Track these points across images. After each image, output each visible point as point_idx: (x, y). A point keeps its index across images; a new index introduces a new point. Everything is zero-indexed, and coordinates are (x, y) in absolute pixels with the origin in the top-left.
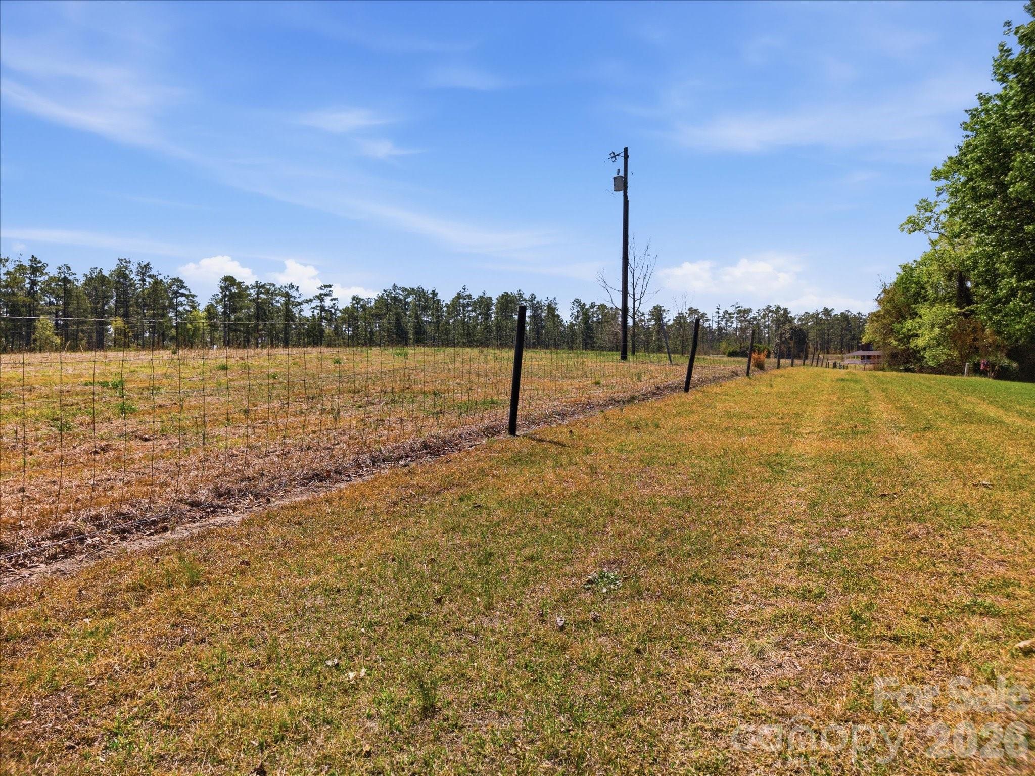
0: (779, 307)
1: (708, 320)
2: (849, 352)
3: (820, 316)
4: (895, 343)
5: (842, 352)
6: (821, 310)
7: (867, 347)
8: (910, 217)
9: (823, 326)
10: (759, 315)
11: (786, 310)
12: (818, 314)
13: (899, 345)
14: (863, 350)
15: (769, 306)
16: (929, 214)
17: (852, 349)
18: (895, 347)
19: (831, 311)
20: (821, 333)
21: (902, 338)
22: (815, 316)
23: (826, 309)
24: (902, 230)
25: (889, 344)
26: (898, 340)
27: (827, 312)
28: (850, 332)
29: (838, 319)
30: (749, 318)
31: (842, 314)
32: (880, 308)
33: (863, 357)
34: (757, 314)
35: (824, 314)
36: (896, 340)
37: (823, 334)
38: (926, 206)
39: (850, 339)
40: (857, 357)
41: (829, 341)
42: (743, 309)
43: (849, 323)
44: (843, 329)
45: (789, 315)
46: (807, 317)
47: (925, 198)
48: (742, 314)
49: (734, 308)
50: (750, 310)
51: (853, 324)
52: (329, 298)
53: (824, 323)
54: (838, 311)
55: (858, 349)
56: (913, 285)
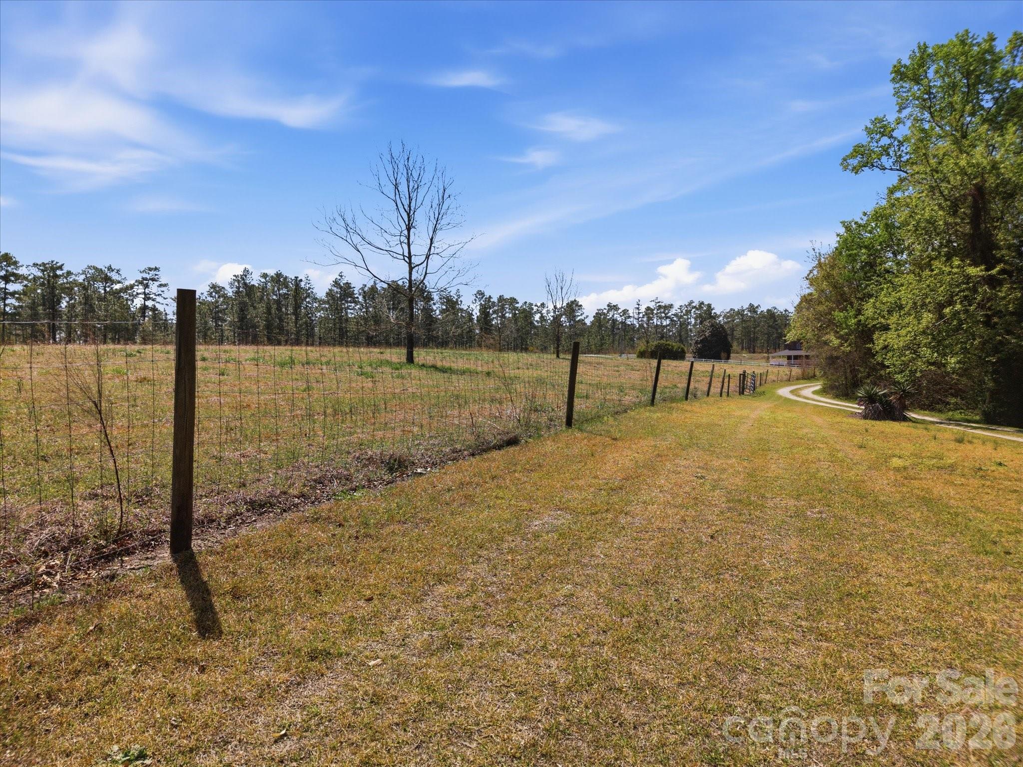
0: (702, 303)
1: (629, 317)
2: (775, 352)
3: (745, 313)
4: (836, 342)
5: (768, 352)
6: (746, 306)
7: (794, 345)
8: (858, 146)
9: (748, 324)
10: (682, 312)
11: (709, 306)
12: (743, 311)
13: (842, 345)
14: (790, 349)
15: (692, 302)
16: (885, 141)
17: (779, 348)
18: (836, 349)
19: (757, 307)
20: (747, 332)
21: (846, 334)
22: (740, 313)
23: (751, 305)
24: (845, 168)
25: (826, 343)
26: (841, 337)
27: (753, 309)
28: (777, 330)
29: (764, 316)
30: (670, 314)
31: (768, 311)
32: (811, 290)
33: (789, 358)
34: (679, 310)
35: (750, 311)
36: (838, 338)
37: (749, 332)
38: (881, 128)
39: (776, 337)
40: (783, 356)
41: (755, 339)
42: (663, 304)
43: (775, 321)
44: (769, 326)
45: (713, 312)
46: (732, 314)
47: (881, 116)
48: (662, 310)
49: (653, 303)
50: (671, 306)
51: (779, 321)
52: (157, 283)
53: (750, 321)
54: (764, 308)
55: (785, 349)
56: (863, 251)
